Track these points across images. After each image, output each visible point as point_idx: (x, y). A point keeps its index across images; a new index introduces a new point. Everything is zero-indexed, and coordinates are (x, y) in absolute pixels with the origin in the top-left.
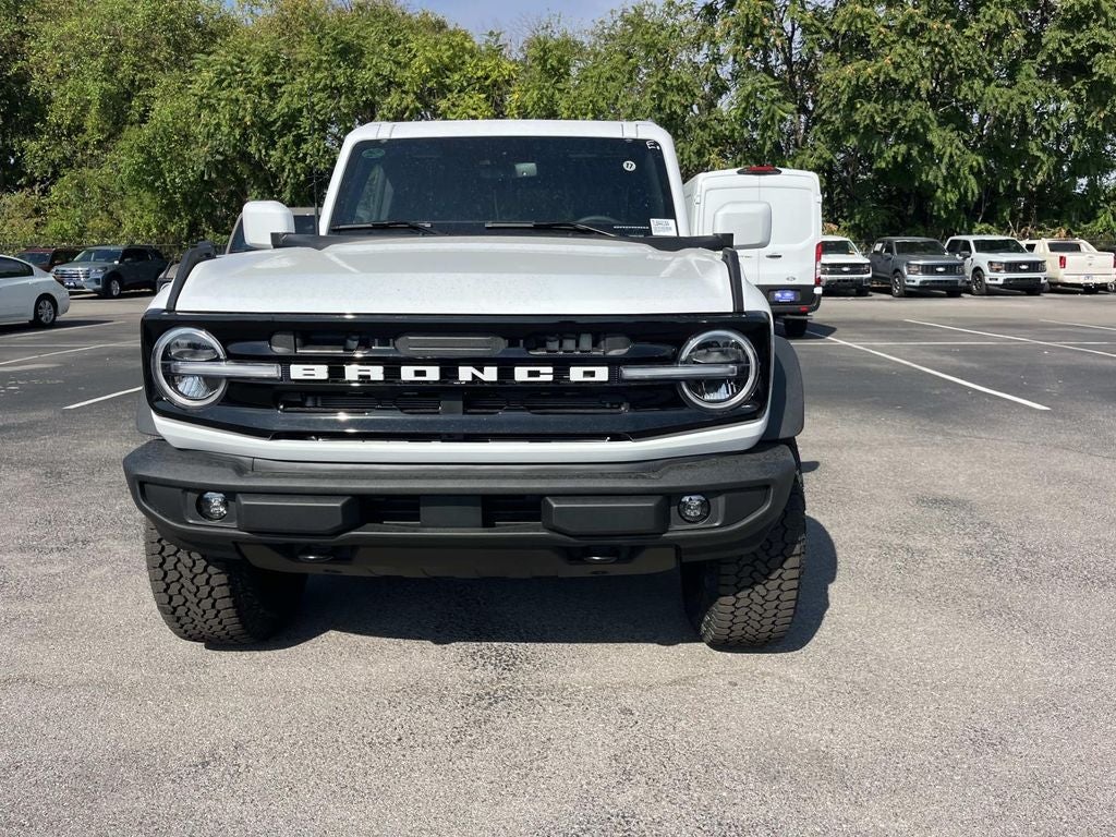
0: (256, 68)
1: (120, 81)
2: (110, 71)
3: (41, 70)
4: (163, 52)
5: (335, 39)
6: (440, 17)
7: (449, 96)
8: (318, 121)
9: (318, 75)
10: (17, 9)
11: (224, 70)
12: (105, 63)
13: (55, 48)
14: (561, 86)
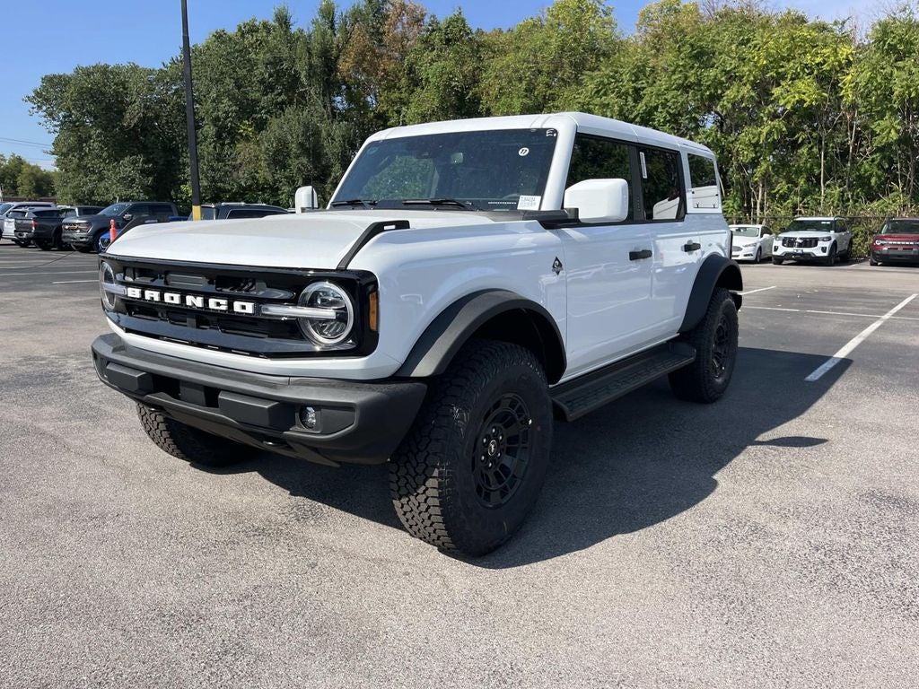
0: (626, 77)
1: (536, 97)
2: (530, 90)
3: (488, 94)
4: (568, 72)
5: (692, 45)
6: (800, 13)
7: (783, 83)
8: (670, 114)
9: (674, 77)
10: (478, 51)
11: (602, 81)
12: (527, 84)
13: (496, 77)
14: (900, 64)
